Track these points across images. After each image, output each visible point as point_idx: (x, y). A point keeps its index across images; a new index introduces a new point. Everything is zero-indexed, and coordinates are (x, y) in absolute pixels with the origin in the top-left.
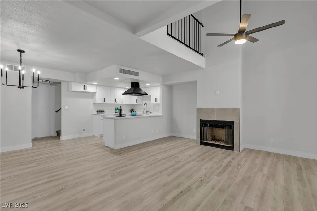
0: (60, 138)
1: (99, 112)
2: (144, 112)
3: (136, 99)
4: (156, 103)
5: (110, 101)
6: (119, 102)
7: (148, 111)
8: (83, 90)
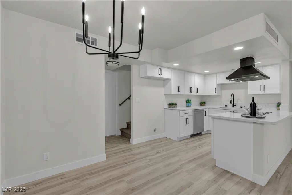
0: (130, 141)
1: (171, 106)
2: (226, 106)
3: (215, 88)
4: (261, 92)
5: (185, 91)
6: (194, 92)
7: (235, 104)
8: (158, 75)
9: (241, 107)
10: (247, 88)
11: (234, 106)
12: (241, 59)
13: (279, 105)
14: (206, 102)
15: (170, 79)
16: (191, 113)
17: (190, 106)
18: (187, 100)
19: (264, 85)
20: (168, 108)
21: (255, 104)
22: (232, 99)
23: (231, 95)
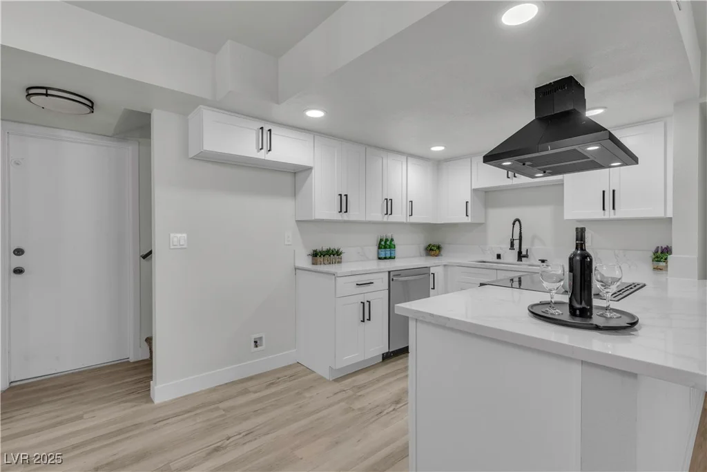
1: (319, 259)
2: (499, 256)
3: (467, 202)
4: (604, 215)
5: (367, 210)
6: (399, 215)
7: (524, 253)
8: (256, 150)
9: (543, 261)
10: (558, 199)
11: (523, 259)
12: (536, 89)
13: (661, 255)
14: (442, 246)
15: (309, 169)
16: (382, 282)
17: (390, 258)
18: (381, 240)
19: (614, 191)
20: (311, 267)
21: (591, 260)
22: (516, 236)
23: (514, 224)
